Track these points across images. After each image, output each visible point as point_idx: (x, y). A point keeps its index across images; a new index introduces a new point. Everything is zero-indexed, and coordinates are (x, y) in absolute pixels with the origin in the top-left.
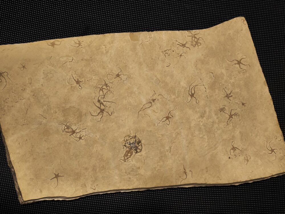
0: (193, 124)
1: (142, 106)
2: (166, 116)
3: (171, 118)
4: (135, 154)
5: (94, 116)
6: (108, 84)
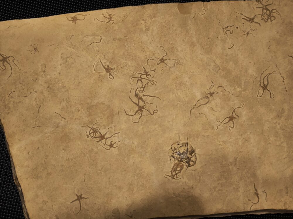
0: (266, 127)
1: (196, 102)
2: (229, 116)
3: (236, 118)
4: (186, 167)
5: (130, 115)
6: (149, 72)
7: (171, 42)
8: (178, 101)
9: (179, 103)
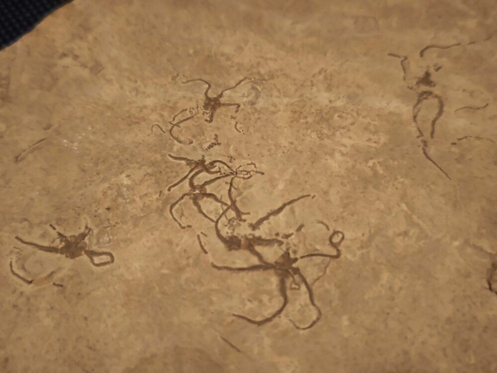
1: (414, 124)
5: (274, 316)
6: (206, 158)
7: (191, 51)
8: (367, 161)
9: (374, 164)
